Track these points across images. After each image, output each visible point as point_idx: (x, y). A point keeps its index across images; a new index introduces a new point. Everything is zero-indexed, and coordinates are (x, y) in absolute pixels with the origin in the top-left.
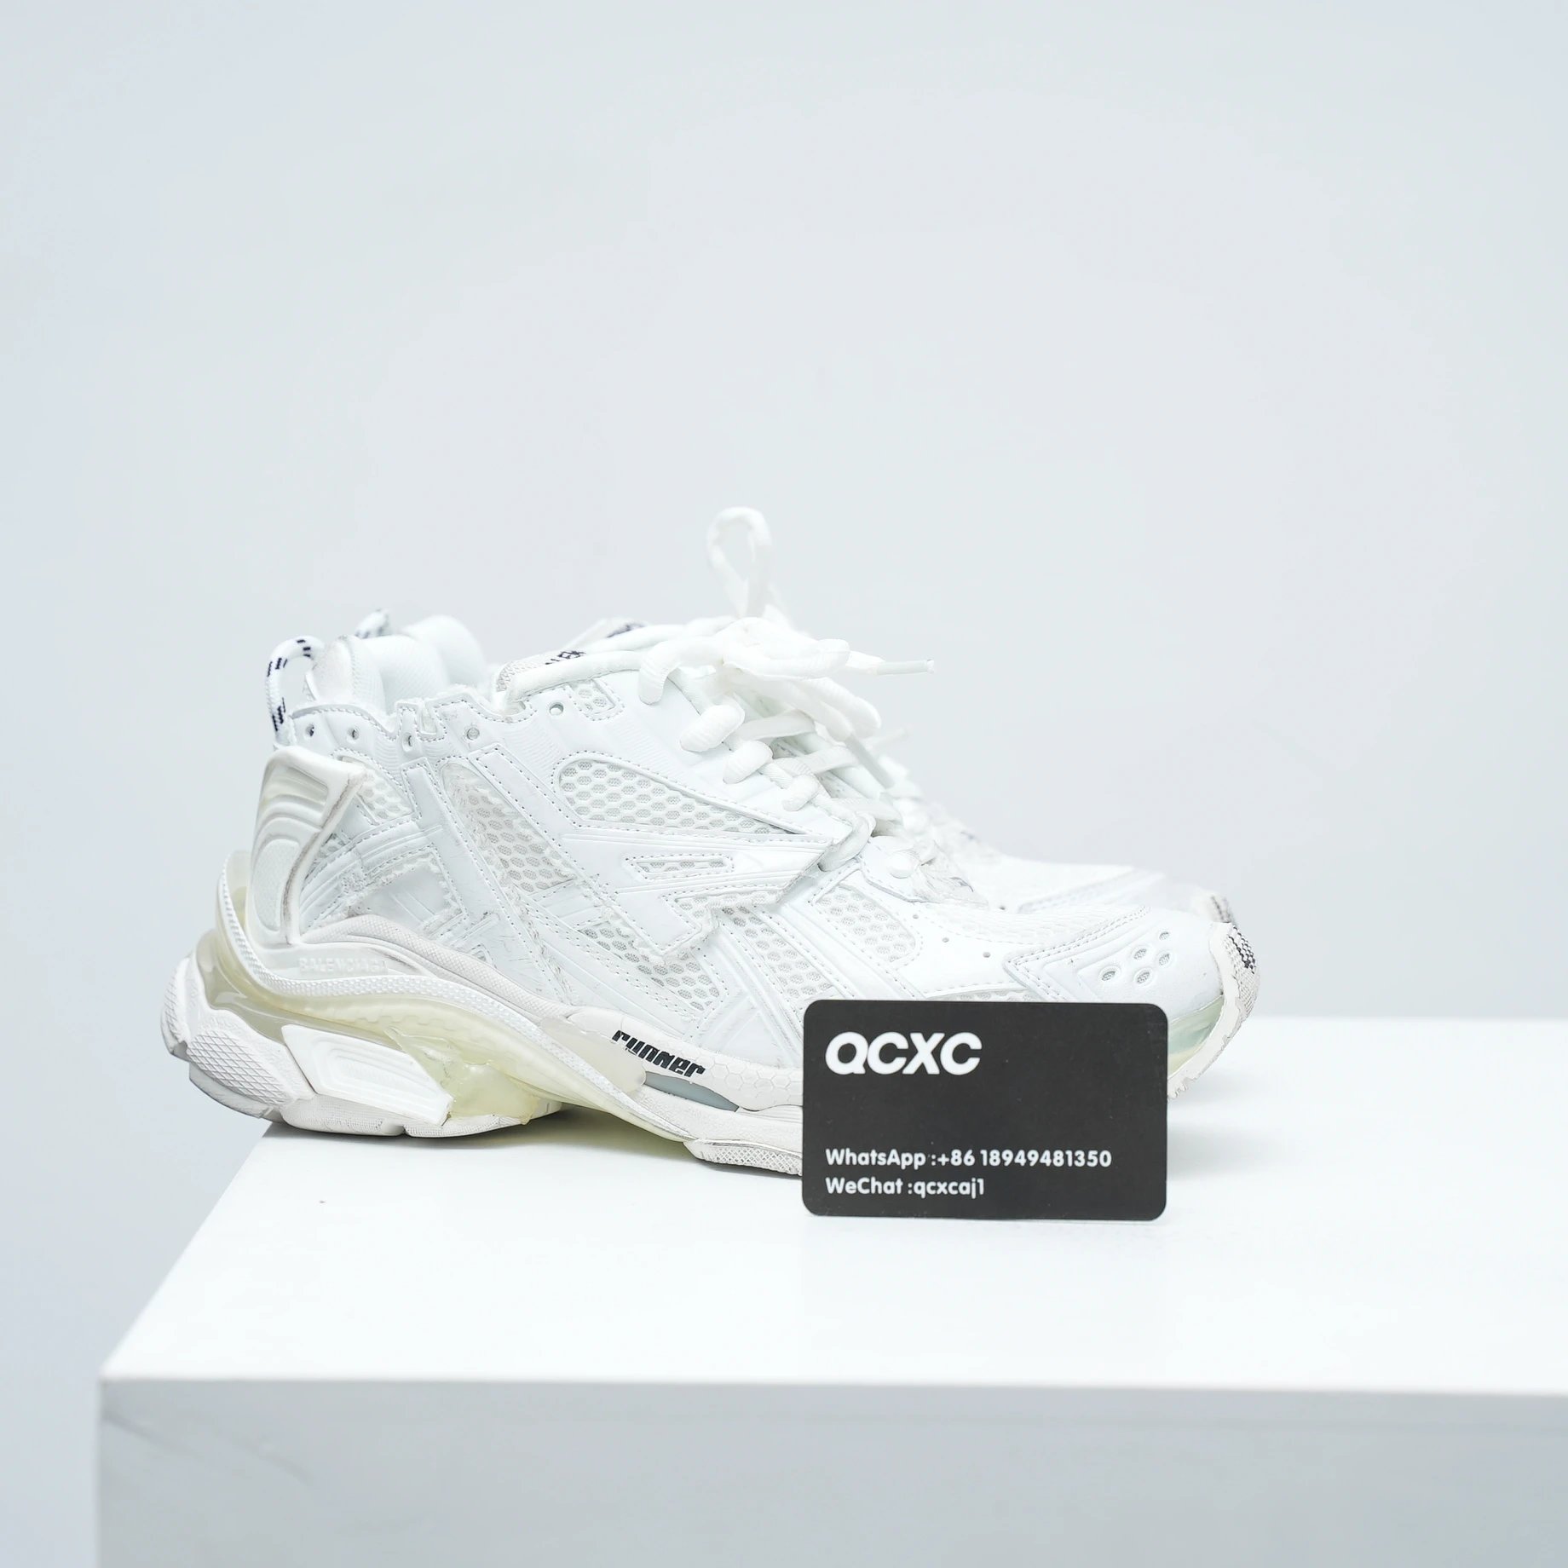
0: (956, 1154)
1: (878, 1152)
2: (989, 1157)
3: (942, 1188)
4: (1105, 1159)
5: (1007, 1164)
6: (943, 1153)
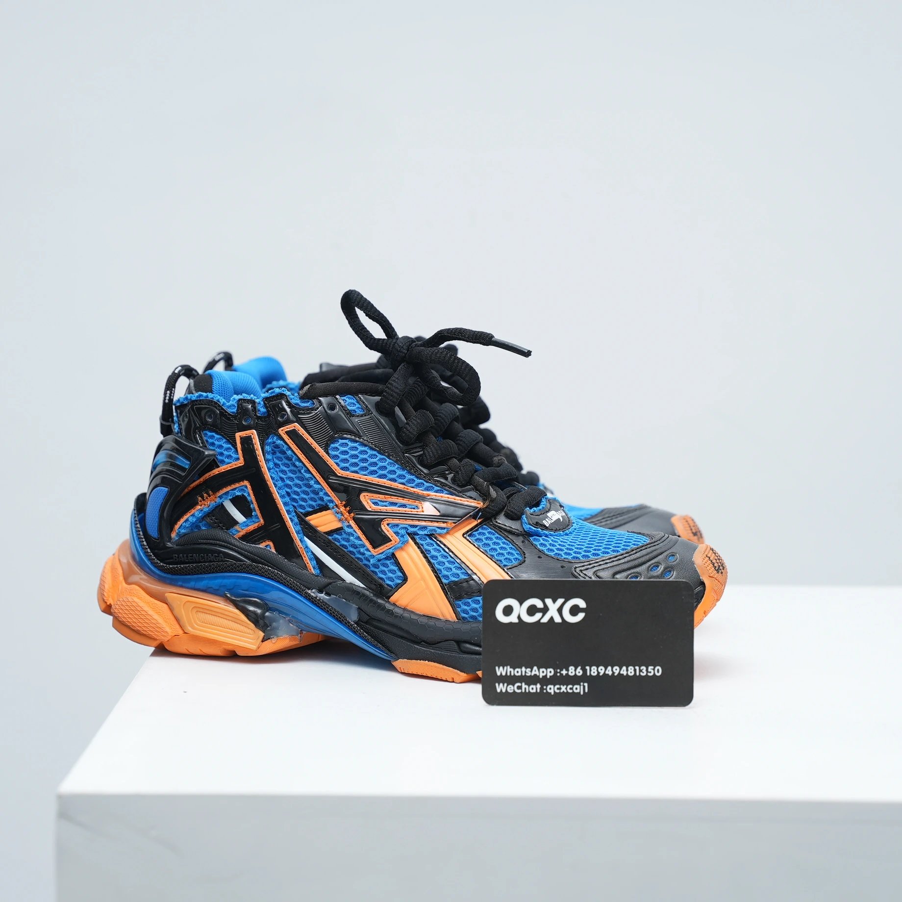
0: (572, 669)
1: (526, 668)
2: (590, 670)
3: (563, 688)
4: (658, 671)
5: (601, 674)
6: (564, 668)
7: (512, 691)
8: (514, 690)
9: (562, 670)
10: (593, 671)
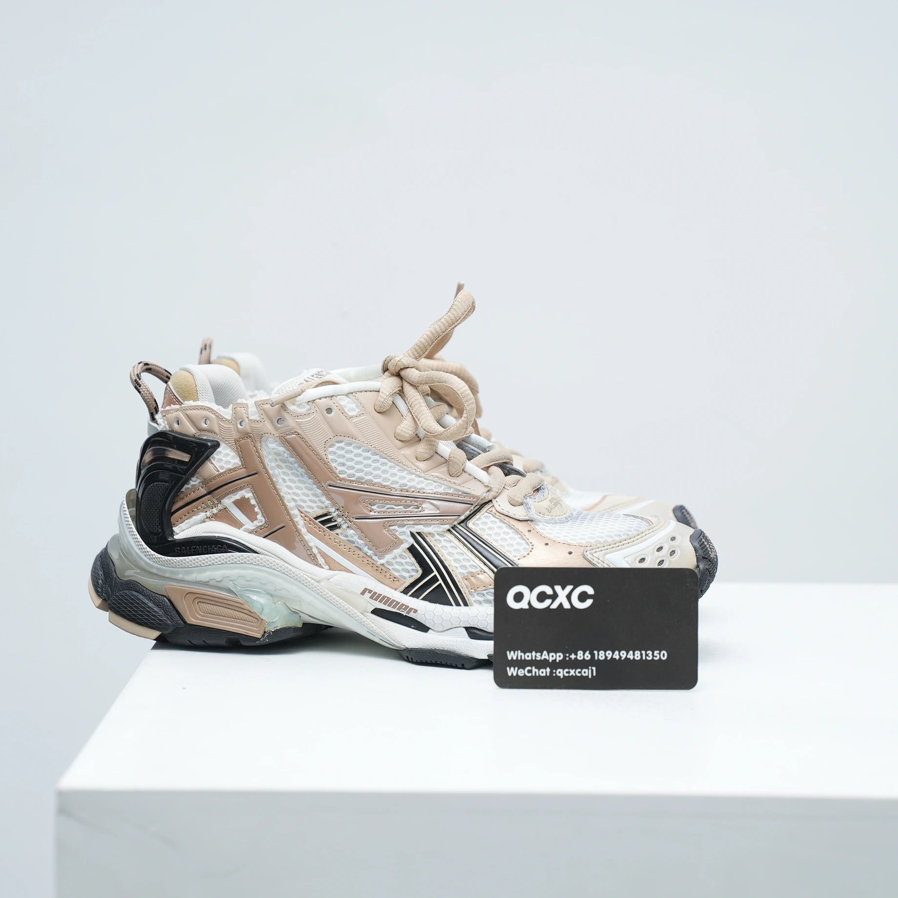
0: (580, 653)
1: (536, 652)
2: (598, 655)
3: (572, 672)
4: (664, 656)
5: (609, 659)
6: (573, 653)
7: (522, 675)
9: (571, 655)
10: (601, 655)
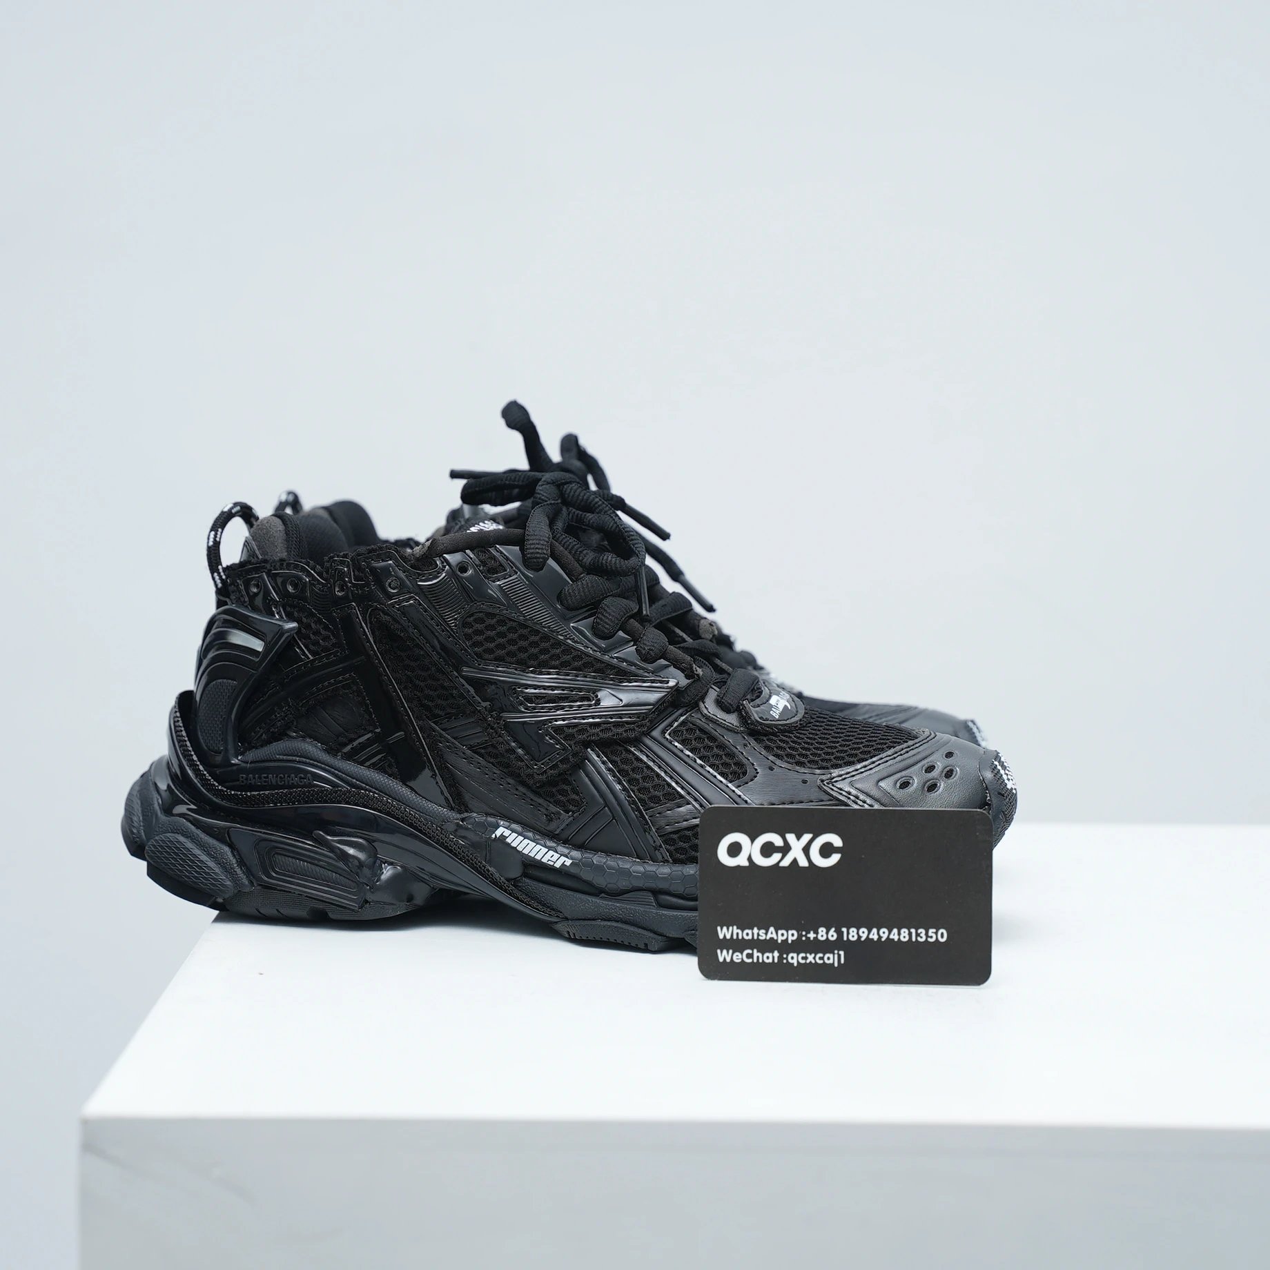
0: (822, 931)
1: (759, 929)
2: (848, 933)
3: (810, 958)
4: (942, 936)
5: (863, 939)
6: (812, 930)
7: (740, 961)
8: (742, 959)
9: (809, 933)
10: (852, 934)
